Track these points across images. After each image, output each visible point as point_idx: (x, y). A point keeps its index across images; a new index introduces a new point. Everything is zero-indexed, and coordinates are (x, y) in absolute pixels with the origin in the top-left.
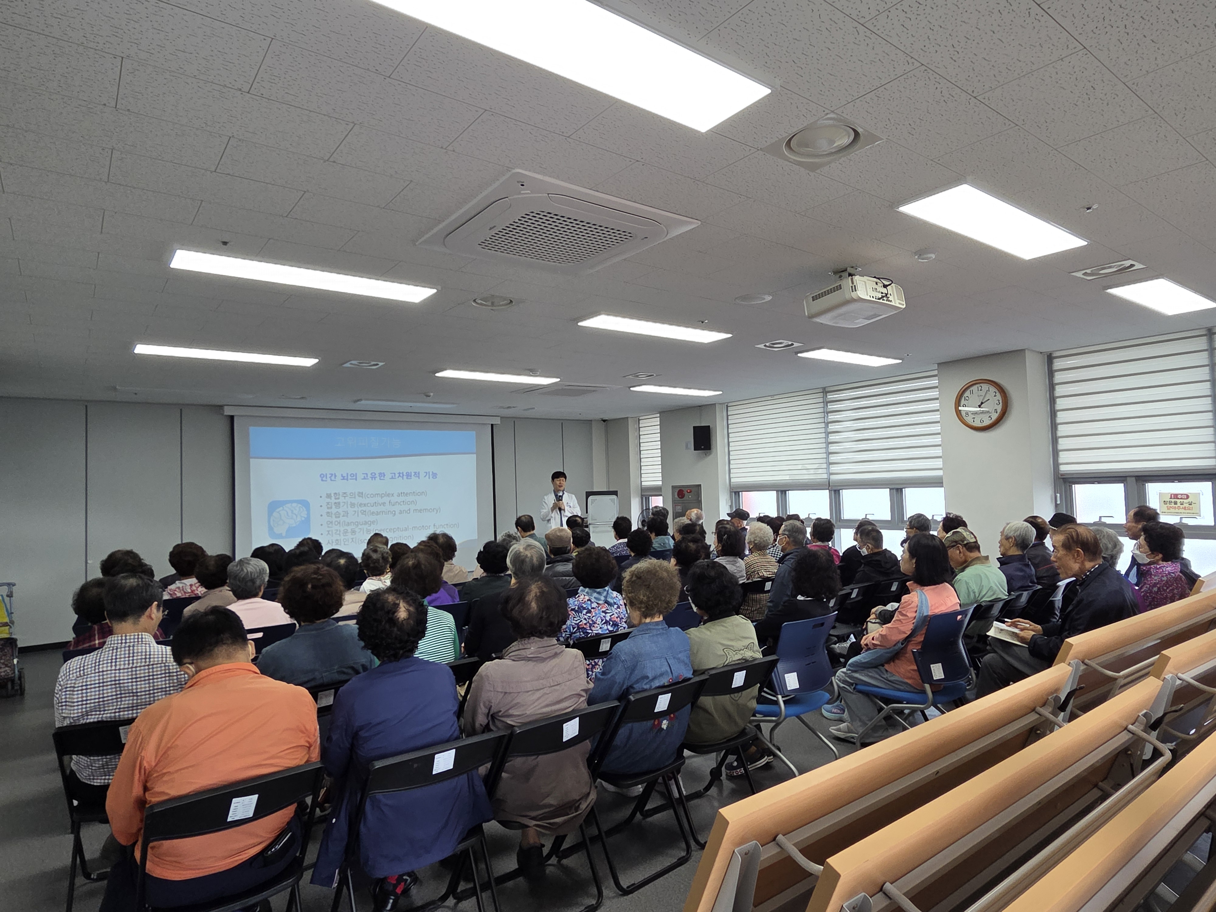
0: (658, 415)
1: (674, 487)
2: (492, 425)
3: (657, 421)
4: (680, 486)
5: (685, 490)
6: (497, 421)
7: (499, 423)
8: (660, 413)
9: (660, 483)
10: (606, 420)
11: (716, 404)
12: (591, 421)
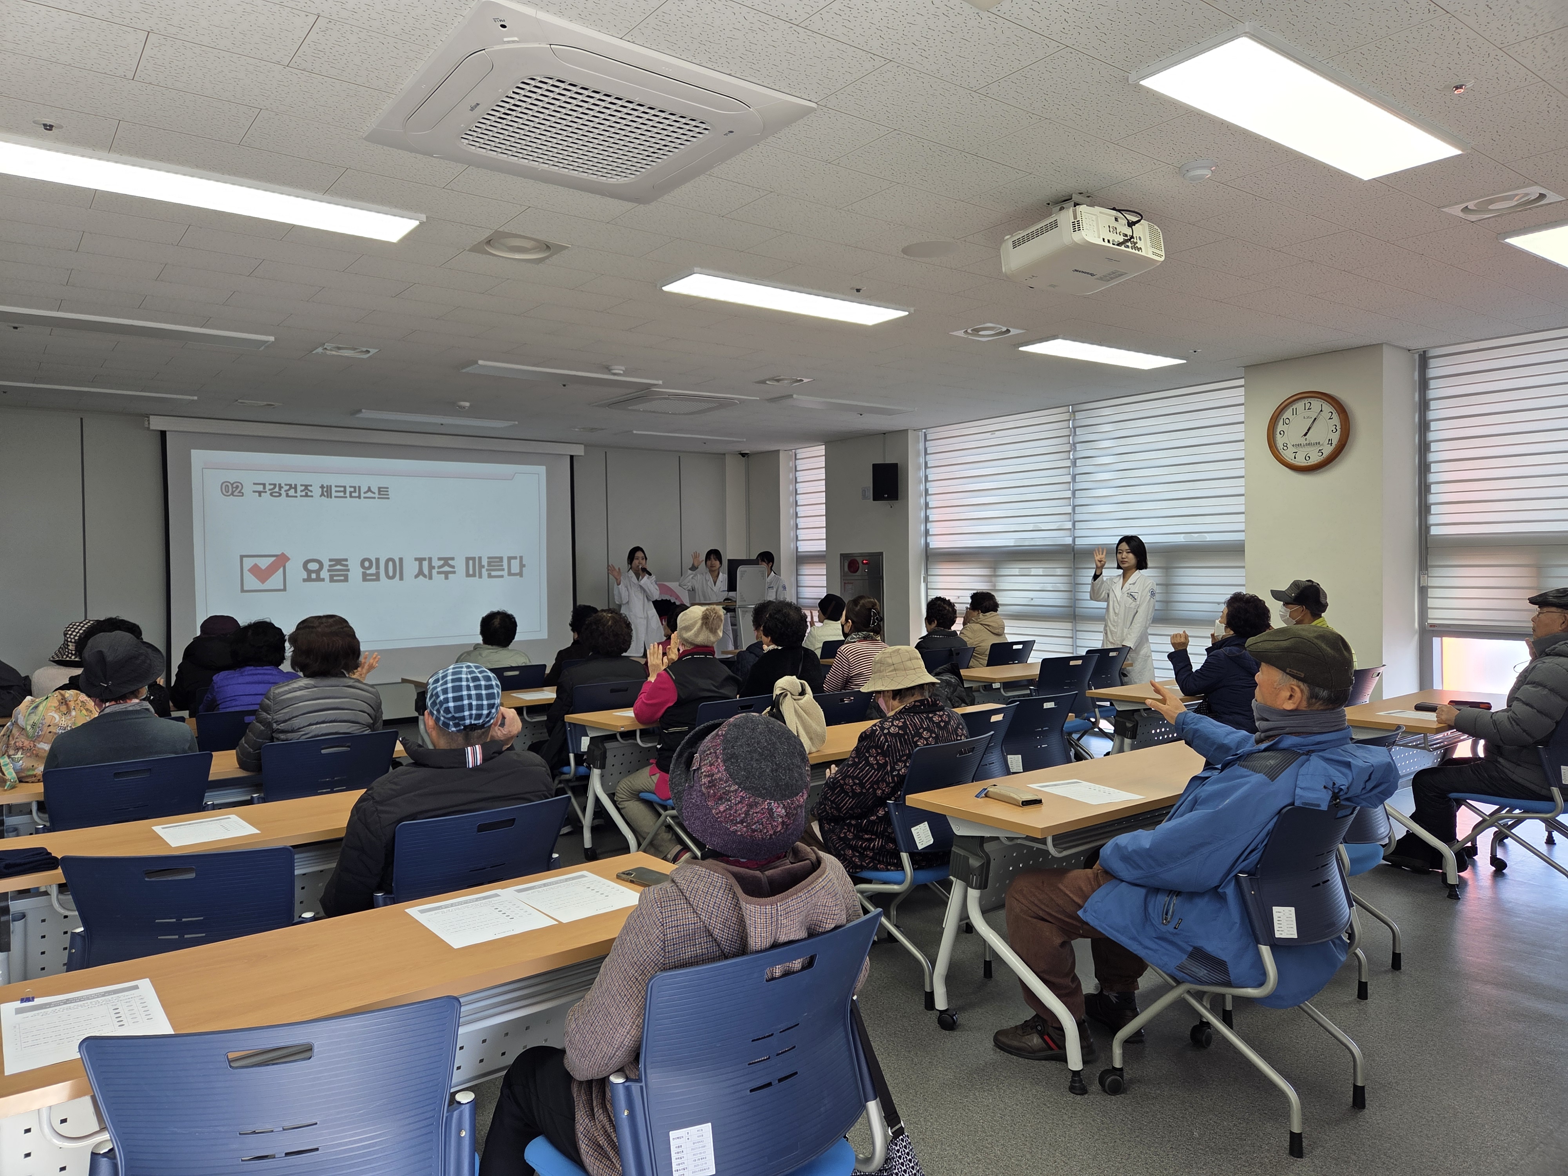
0: (823, 444)
1: (843, 556)
2: (572, 457)
3: (822, 452)
4: (851, 555)
5: (857, 562)
6: (578, 450)
7: (583, 454)
8: (826, 443)
9: (824, 550)
10: (747, 454)
11: (907, 430)
12: (724, 454)
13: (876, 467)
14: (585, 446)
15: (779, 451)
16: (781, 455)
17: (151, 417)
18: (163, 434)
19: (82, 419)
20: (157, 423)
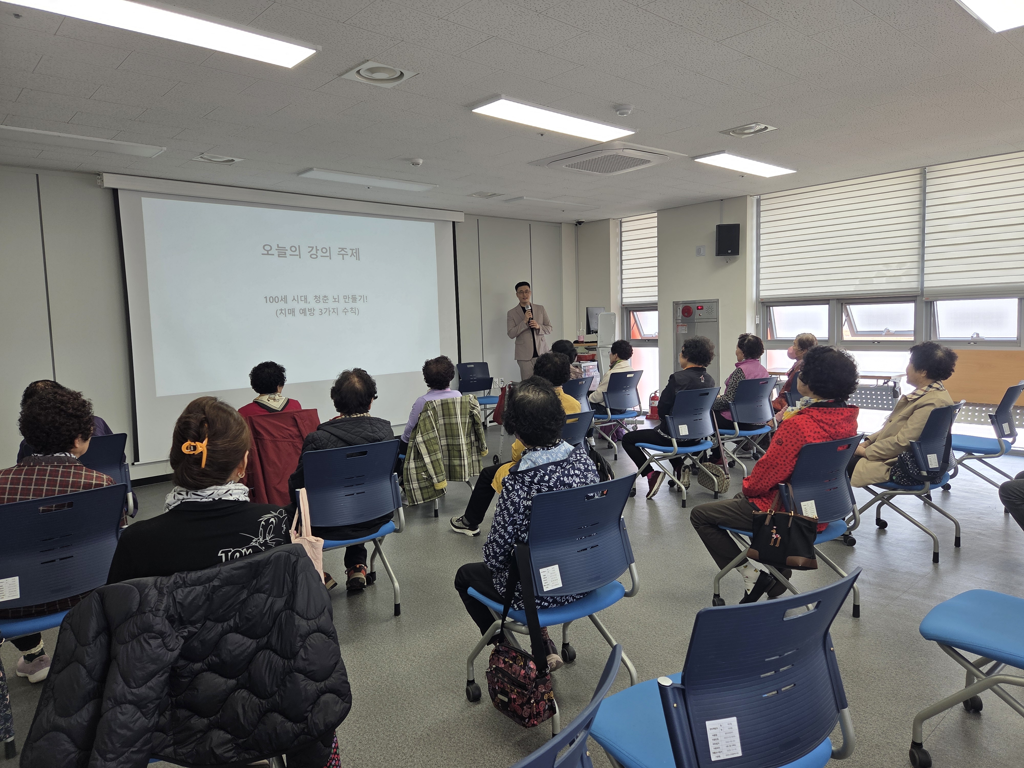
0: (656, 214)
1: (676, 304)
2: (454, 223)
3: (654, 222)
4: (684, 303)
5: (693, 307)
6: (459, 218)
7: (464, 221)
8: (658, 211)
9: (655, 299)
10: (583, 222)
11: (745, 197)
12: (561, 223)
13: (720, 228)
14: (465, 214)
15: (608, 220)
16: (611, 222)
17: (104, 174)
18: (115, 191)
19: (37, 175)
20: (110, 181)
